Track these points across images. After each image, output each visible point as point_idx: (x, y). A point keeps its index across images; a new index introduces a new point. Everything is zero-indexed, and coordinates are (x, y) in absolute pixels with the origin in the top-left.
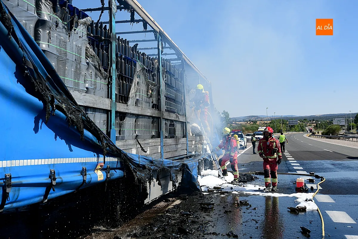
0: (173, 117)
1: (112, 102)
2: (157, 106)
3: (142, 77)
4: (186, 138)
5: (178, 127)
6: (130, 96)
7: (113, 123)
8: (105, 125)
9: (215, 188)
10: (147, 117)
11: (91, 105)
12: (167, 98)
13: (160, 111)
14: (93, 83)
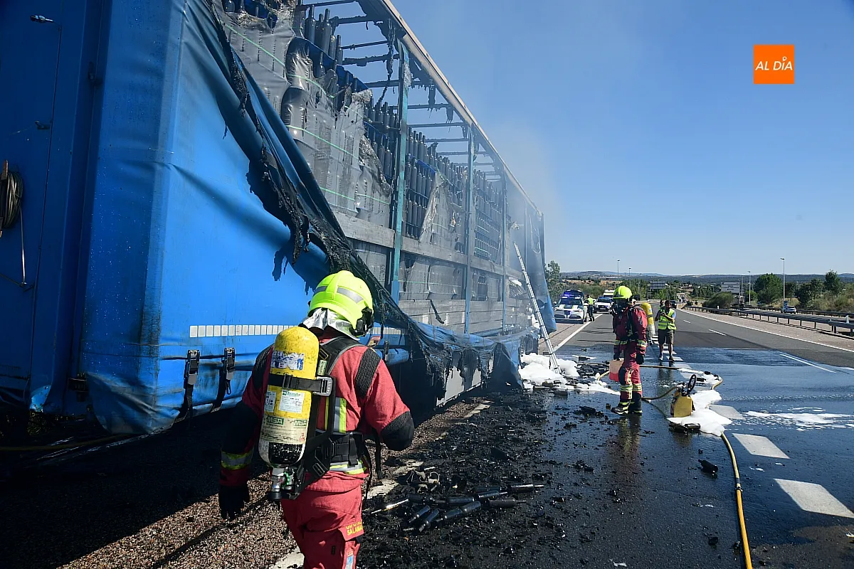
0: (486, 266)
1: (397, 235)
2: (462, 247)
3: (443, 198)
4: (503, 301)
5: (492, 282)
6: (424, 227)
7: (397, 271)
8: (383, 272)
9: (544, 384)
10: (447, 264)
11: (363, 238)
12: (478, 234)
13: (467, 254)
14: (368, 200)
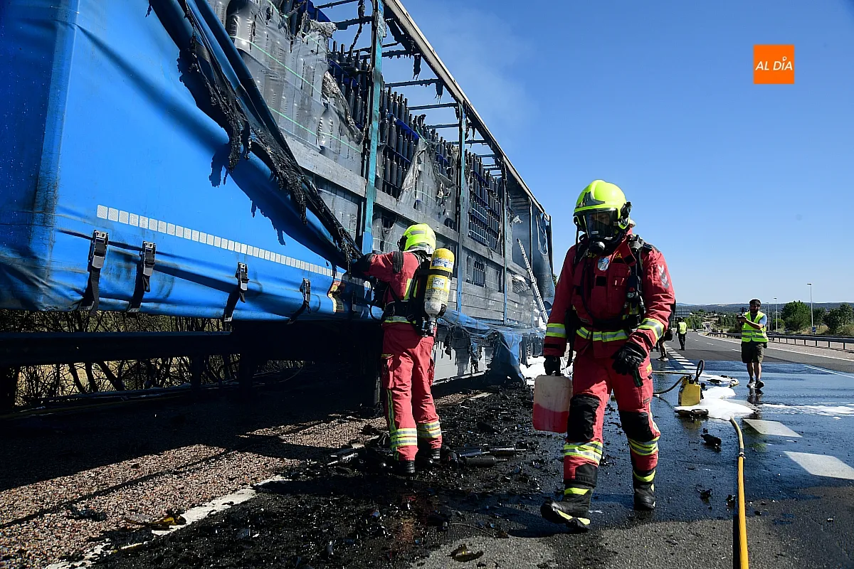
0: (481, 250)
1: (369, 184)
2: (453, 224)
3: (429, 166)
4: (504, 293)
5: (491, 272)
6: (404, 188)
7: (369, 223)
8: (354, 223)
12: (472, 217)
13: (459, 232)
14: (334, 141)
